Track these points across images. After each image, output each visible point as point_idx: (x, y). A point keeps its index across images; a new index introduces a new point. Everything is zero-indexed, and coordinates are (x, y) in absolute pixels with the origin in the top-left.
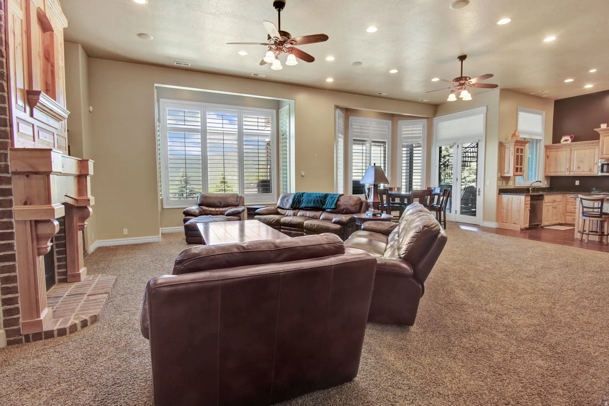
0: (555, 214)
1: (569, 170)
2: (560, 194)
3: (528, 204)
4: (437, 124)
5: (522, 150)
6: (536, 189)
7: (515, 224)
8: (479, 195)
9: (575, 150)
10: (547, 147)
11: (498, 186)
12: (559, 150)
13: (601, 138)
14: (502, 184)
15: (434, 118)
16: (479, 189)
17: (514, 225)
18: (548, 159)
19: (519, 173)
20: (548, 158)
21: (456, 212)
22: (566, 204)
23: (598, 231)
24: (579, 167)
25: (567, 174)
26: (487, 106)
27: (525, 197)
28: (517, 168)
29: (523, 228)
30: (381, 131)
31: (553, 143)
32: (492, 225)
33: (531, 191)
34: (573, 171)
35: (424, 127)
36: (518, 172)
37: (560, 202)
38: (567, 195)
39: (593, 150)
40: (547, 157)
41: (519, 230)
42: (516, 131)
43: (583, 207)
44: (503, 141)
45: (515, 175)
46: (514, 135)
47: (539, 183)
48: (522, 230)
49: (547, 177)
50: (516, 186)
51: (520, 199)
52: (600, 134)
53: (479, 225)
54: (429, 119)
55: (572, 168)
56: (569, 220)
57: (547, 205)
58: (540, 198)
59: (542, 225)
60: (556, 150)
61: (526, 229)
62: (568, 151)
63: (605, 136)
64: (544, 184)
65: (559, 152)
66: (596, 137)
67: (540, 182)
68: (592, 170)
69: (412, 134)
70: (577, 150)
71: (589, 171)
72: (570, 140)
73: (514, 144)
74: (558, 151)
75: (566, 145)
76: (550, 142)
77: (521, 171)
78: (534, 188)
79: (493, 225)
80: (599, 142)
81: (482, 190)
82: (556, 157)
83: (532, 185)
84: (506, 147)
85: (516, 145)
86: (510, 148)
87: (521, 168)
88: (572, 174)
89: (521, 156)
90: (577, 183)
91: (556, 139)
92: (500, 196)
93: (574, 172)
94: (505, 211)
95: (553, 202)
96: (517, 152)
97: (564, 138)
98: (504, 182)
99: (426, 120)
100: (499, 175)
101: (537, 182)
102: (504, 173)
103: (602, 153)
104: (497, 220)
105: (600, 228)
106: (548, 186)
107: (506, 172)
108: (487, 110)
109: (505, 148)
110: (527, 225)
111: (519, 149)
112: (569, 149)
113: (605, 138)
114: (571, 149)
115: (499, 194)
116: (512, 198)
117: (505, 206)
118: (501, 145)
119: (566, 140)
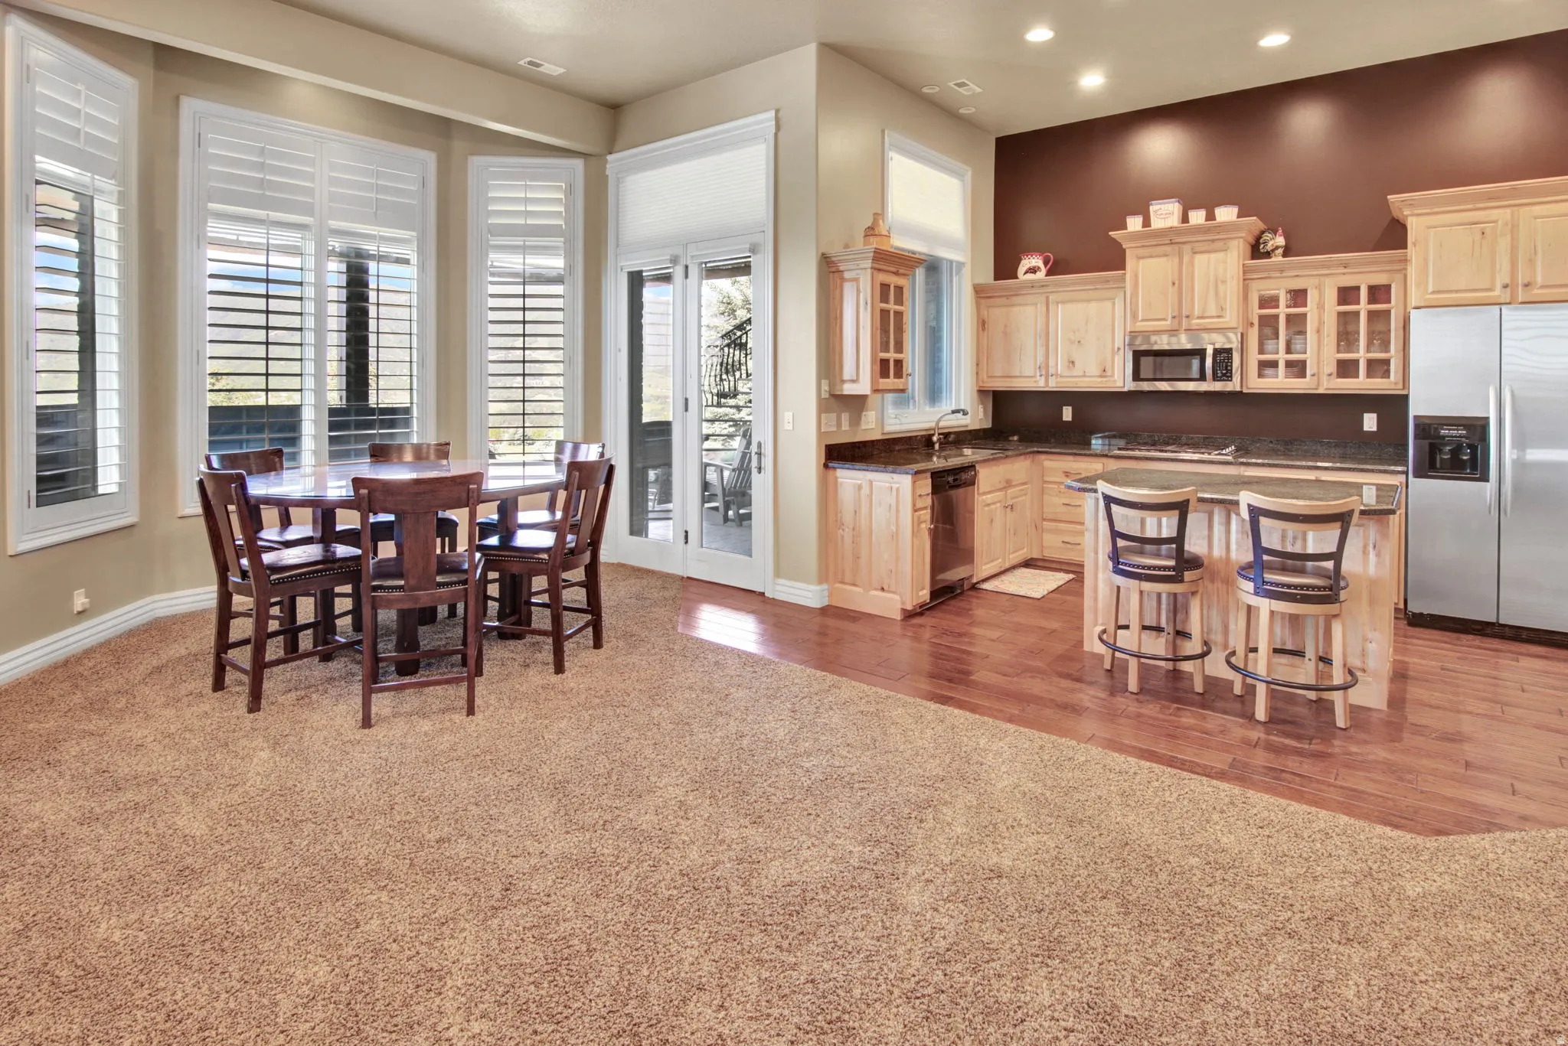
0: (1012, 532)
1: (1045, 369)
2: (1022, 457)
3: (925, 508)
4: (618, 181)
5: (899, 290)
6: (952, 438)
7: (883, 589)
8: (760, 470)
9: (1058, 303)
10: (979, 291)
11: (821, 434)
12: (1015, 300)
13: (1130, 262)
14: (839, 424)
15: (609, 158)
16: (760, 445)
17: (880, 593)
18: (986, 332)
19: (891, 382)
20: (983, 330)
21: (686, 537)
22: (1043, 491)
23: (1163, 624)
24: (1073, 362)
25: (1039, 384)
26: (777, 111)
27: (914, 482)
28: (884, 363)
29: (909, 607)
30: (379, 189)
31: (996, 279)
32: (805, 593)
33: (937, 446)
34: (1057, 375)
35: (570, 191)
36: (888, 377)
37: (1025, 484)
38: (1043, 457)
39: (1108, 304)
40: (982, 324)
41: (898, 616)
42: (879, 216)
43: (1115, 534)
44: (834, 250)
45: (876, 391)
46: (871, 232)
47: (960, 415)
48: (909, 615)
49: (982, 392)
50: (888, 429)
51: (898, 489)
52: (1125, 250)
53: (763, 594)
54: (594, 160)
55: (1051, 363)
56: (1052, 546)
57: (989, 502)
58: (964, 476)
59: (975, 580)
60: (1003, 301)
61: (921, 611)
62: (1039, 305)
63: (1139, 258)
64: (977, 418)
65: (1016, 309)
66: (1113, 259)
67: (965, 413)
68: (1109, 373)
69: (527, 213)
70: (1063, 302)
71: (1101, 376)
72: (1044, 271)
73: (868, 264)
74: (1013, 305)
75: (1032, 285)
76: (987, 275)
77: (899, 374)
78: (946, 435)
79: (810, 595)
80: (1123, 279)
81: (768, 450)
82: (1006, 326)
83: (942, 424)
84: (847, 275)
85: (879, 270)
86: (856, 280)
87: (899, 363)
88: (1053, 385)
89: (899, 315)
90: (1067, 414)
91: (1005, 268)
92: (831, 472)
93: (1059, 379)
94: (848, 535)
95: (1005, 488)
96: (884, 298)
97: (1027, 263)
98: (845, 417)
99: (578, 164)
100: (825, 387)
101: (954, 412)
102: (843, 382)
103: (1134, 316)
104: (824, 575)
105: (1171, 615)
106: (988, 425)
107: (847, 375)
108: (778, 127)
109: (843, 280)
110: (925, 595)
111: (889, 286)
112: (1043, 299)
113: (1142, 262)
114: (1047, 298)
115: (826, 466)
116: (871, 482)
117: (847, 517)
118: (829, 270)
119: (1033, 270)
